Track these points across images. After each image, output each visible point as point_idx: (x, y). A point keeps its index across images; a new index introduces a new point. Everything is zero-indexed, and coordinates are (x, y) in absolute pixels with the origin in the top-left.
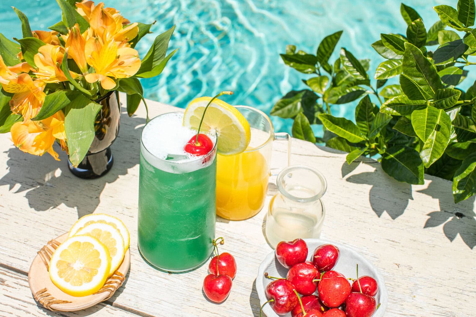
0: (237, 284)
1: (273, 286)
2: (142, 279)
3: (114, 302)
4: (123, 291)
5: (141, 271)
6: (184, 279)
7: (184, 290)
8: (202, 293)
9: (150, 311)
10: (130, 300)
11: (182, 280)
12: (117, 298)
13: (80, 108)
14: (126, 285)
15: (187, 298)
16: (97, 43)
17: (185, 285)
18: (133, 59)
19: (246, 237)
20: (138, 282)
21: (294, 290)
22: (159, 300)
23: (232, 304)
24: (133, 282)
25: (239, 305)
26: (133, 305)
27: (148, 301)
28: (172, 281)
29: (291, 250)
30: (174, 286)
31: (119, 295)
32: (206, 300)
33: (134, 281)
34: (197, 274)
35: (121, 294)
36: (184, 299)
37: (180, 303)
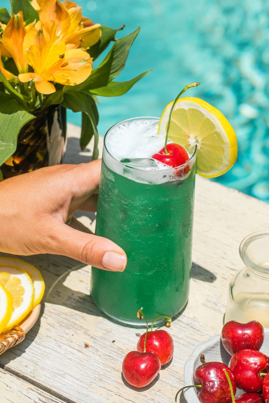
0: (170, 373)
1: (204, 367)
2: (49, 346)
3: (6, 365)
4: (21, 355)
5: (50, 337)
6: (102, 356)
7: (99, 367)
8: (121, 376)
9: (48, 383)
10: (26, 366)
11: (99, 356)
12: (12, 361)
13: (6, 113)
14: (27, 349)
15: (100, 377)
16: (41, 37)
17: (101, 363)
18: (82, 64)
19: (199, 322)
20: (43, 349)
21: (224, 370)
22: (64, 373)
23: (155, 394)
24: (37, 348)
25: (164, 397)
26: (28, 373)
27: (48, 371)
28: (86, 355)
29: (240, 332)
30: (87, 361)
31: (15, 358)
32: (123, 384)
33: (38, 346)
34: (121, 353)
35: (17, 358)
36: (95, 377)
37: (89, 381)
